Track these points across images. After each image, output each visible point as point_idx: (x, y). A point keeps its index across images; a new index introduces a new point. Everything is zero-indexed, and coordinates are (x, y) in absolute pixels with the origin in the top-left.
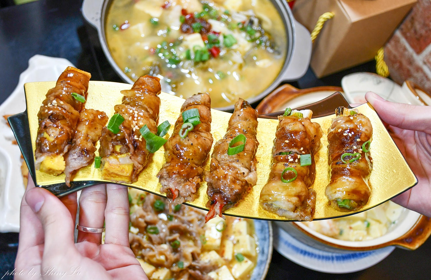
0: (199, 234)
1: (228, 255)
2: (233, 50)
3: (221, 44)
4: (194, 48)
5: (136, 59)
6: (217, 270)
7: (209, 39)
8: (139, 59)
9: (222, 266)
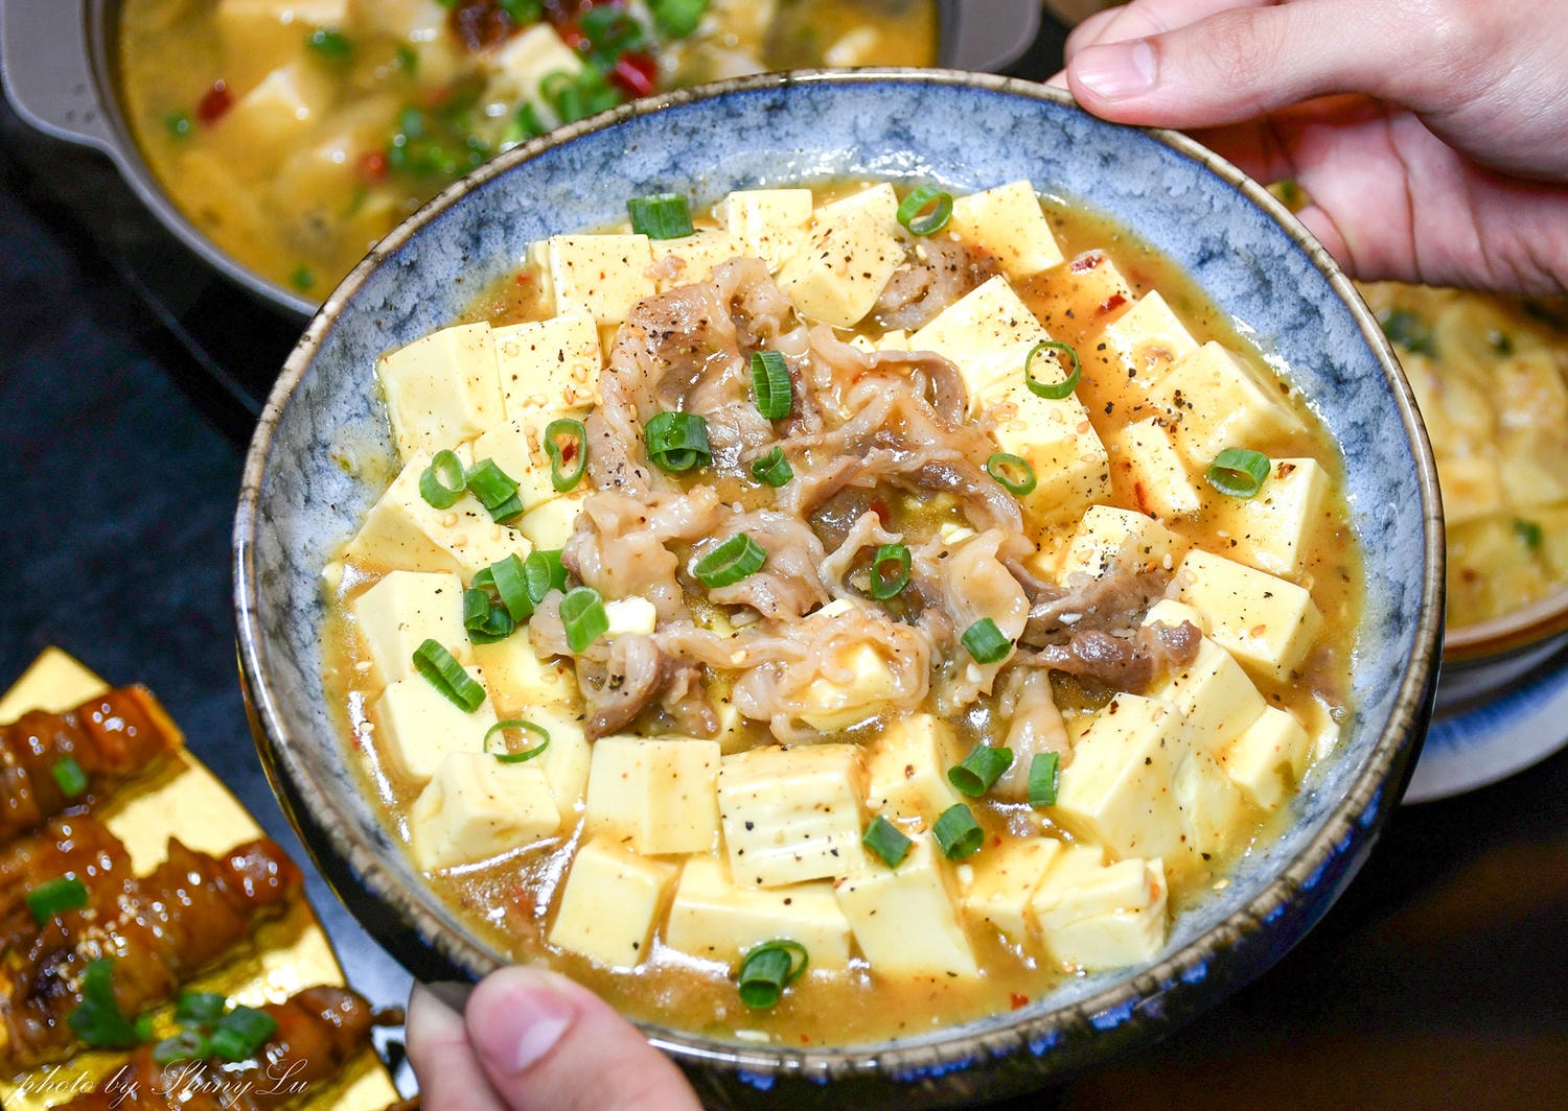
0: (965, 462)
1: (1177, 494)
2: (708, 39)
3: (649, 35)
4: (544, 89)
5: (318, 224)
6: (1172, 587)
7: (590, 31)
8: (330, 218)
9: (1178, 561)
